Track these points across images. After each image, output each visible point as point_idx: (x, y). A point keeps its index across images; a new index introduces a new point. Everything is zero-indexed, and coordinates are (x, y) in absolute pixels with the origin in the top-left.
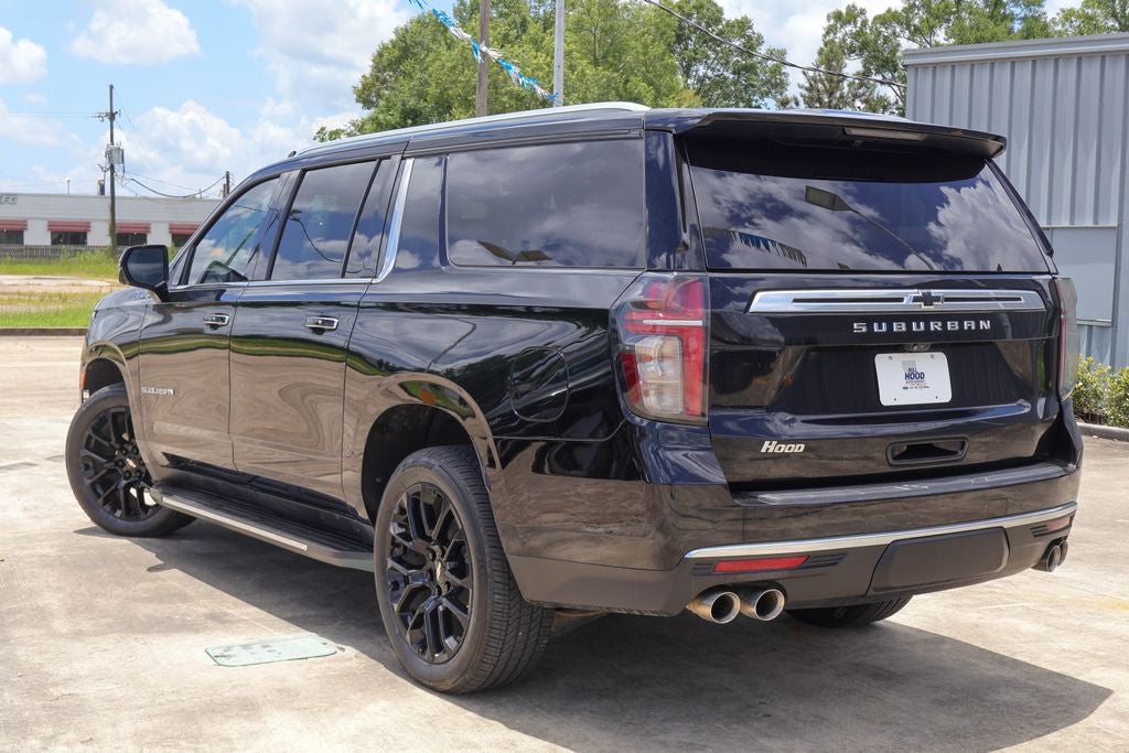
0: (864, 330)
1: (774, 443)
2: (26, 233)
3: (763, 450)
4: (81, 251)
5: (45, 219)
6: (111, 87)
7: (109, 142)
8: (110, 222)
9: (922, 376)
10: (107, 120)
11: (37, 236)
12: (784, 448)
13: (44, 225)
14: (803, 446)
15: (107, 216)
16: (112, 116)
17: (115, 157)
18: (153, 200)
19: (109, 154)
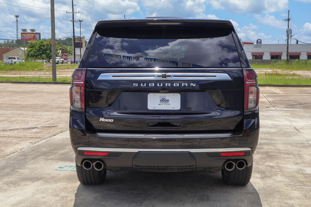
0: (137, 85)
1: (103, 119)
2: (263, 56)
3: (100, 120)
4: (278, 61)
5: (269, 52)
6: (289, 11)
7: (287, 28)
8: (287, 52)
9: (168, 101)
10: (287, 21)
11: (266, 57)
12: (107, 120)
13: (269, 54)
14: (113, 120)
15: (286, 50)
16: (289, 20)
17: (289, 33)
18: (302, 45)
19: (287, 31)
